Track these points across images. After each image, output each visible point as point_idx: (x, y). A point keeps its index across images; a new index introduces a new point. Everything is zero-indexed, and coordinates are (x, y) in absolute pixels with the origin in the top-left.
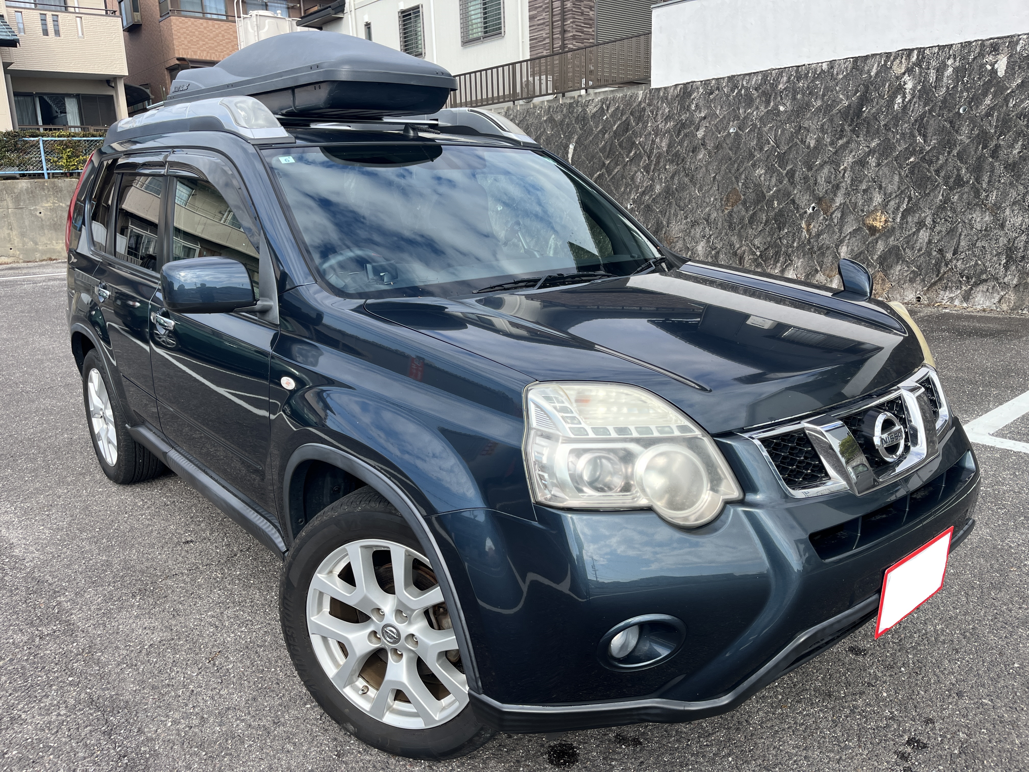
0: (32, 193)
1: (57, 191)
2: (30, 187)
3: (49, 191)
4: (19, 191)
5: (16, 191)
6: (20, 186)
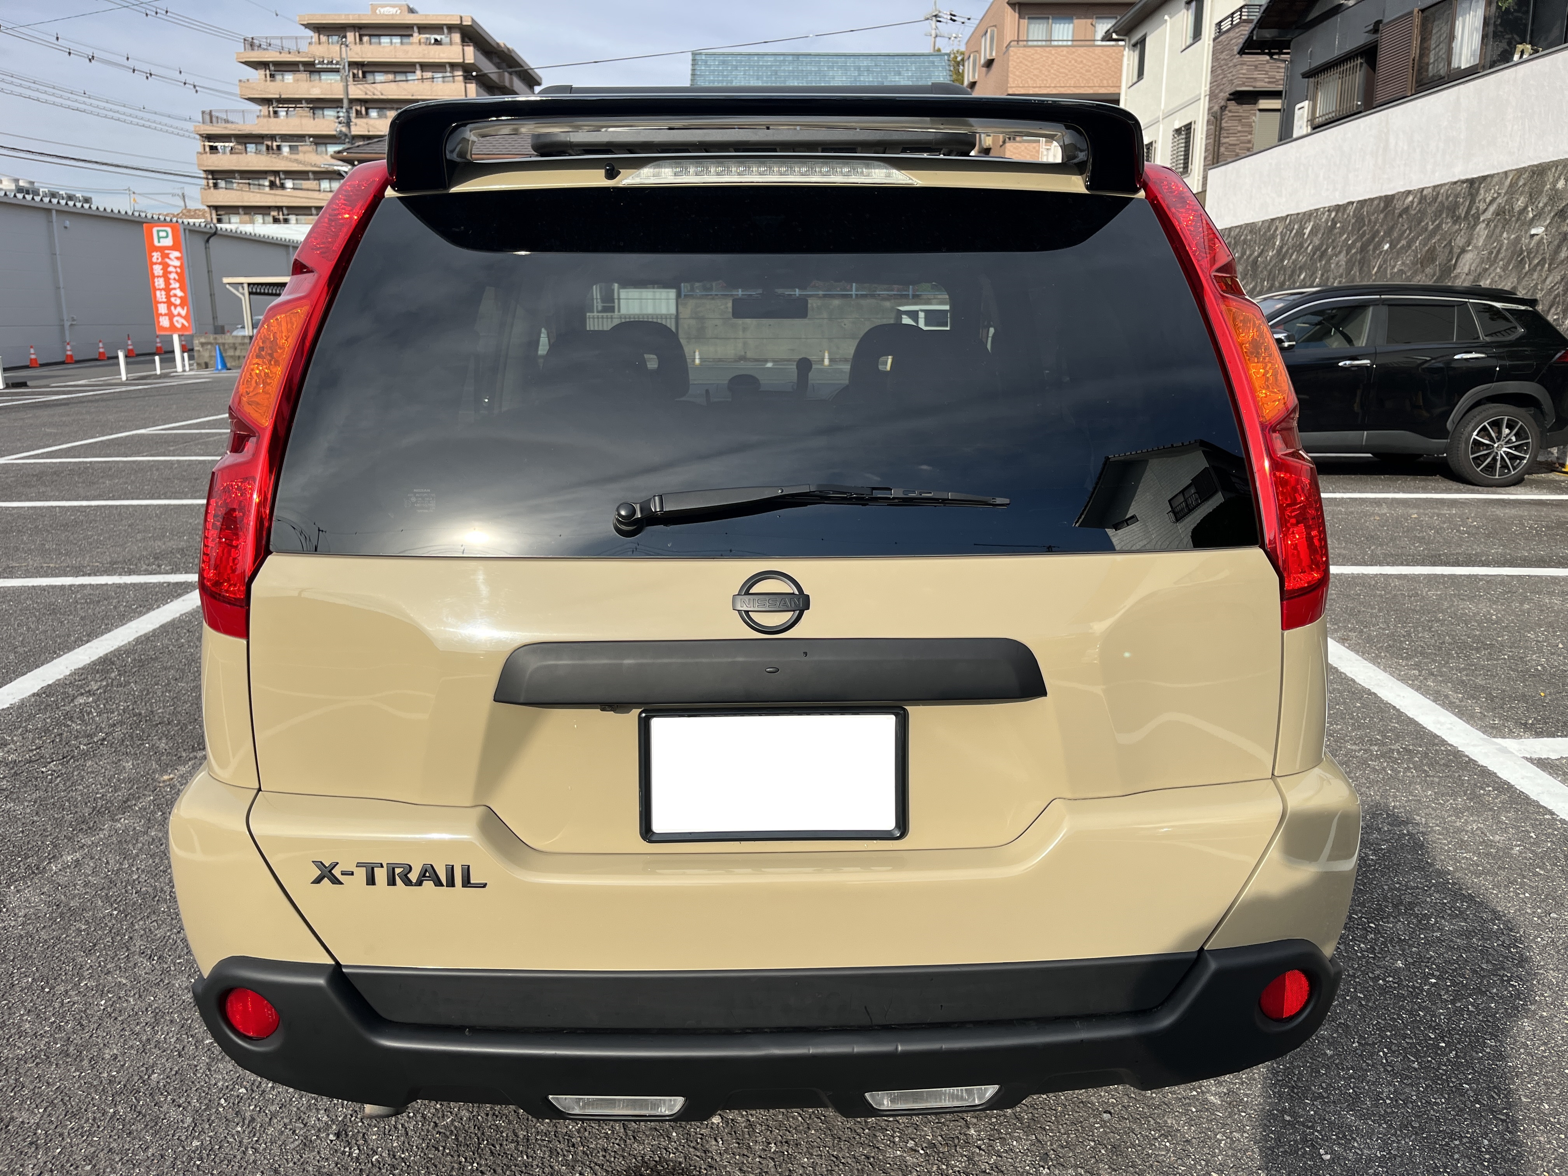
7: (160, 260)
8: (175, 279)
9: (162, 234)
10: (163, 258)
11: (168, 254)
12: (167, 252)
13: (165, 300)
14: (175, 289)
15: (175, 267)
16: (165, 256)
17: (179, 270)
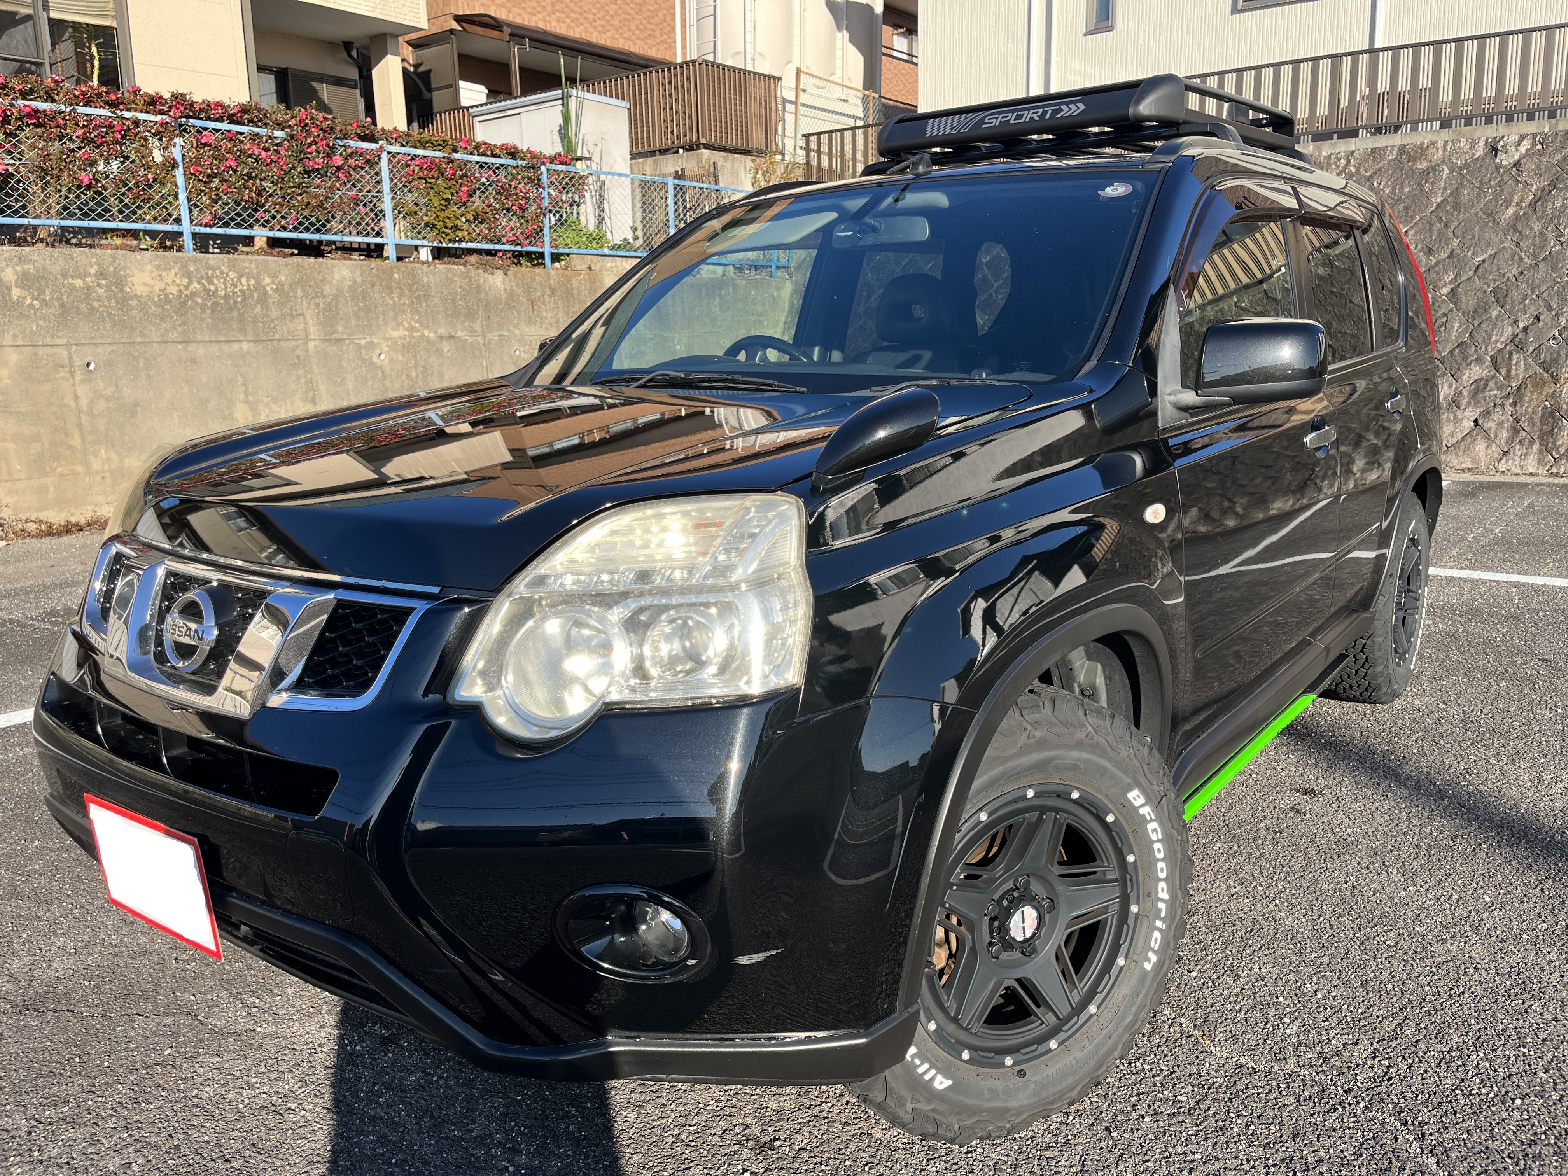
0: (364, 299)
1: (418, 298)
2: (359, 279)
3: (401, 295)
4: (334, 291)
5: (327, 290)
6: (337, 276)
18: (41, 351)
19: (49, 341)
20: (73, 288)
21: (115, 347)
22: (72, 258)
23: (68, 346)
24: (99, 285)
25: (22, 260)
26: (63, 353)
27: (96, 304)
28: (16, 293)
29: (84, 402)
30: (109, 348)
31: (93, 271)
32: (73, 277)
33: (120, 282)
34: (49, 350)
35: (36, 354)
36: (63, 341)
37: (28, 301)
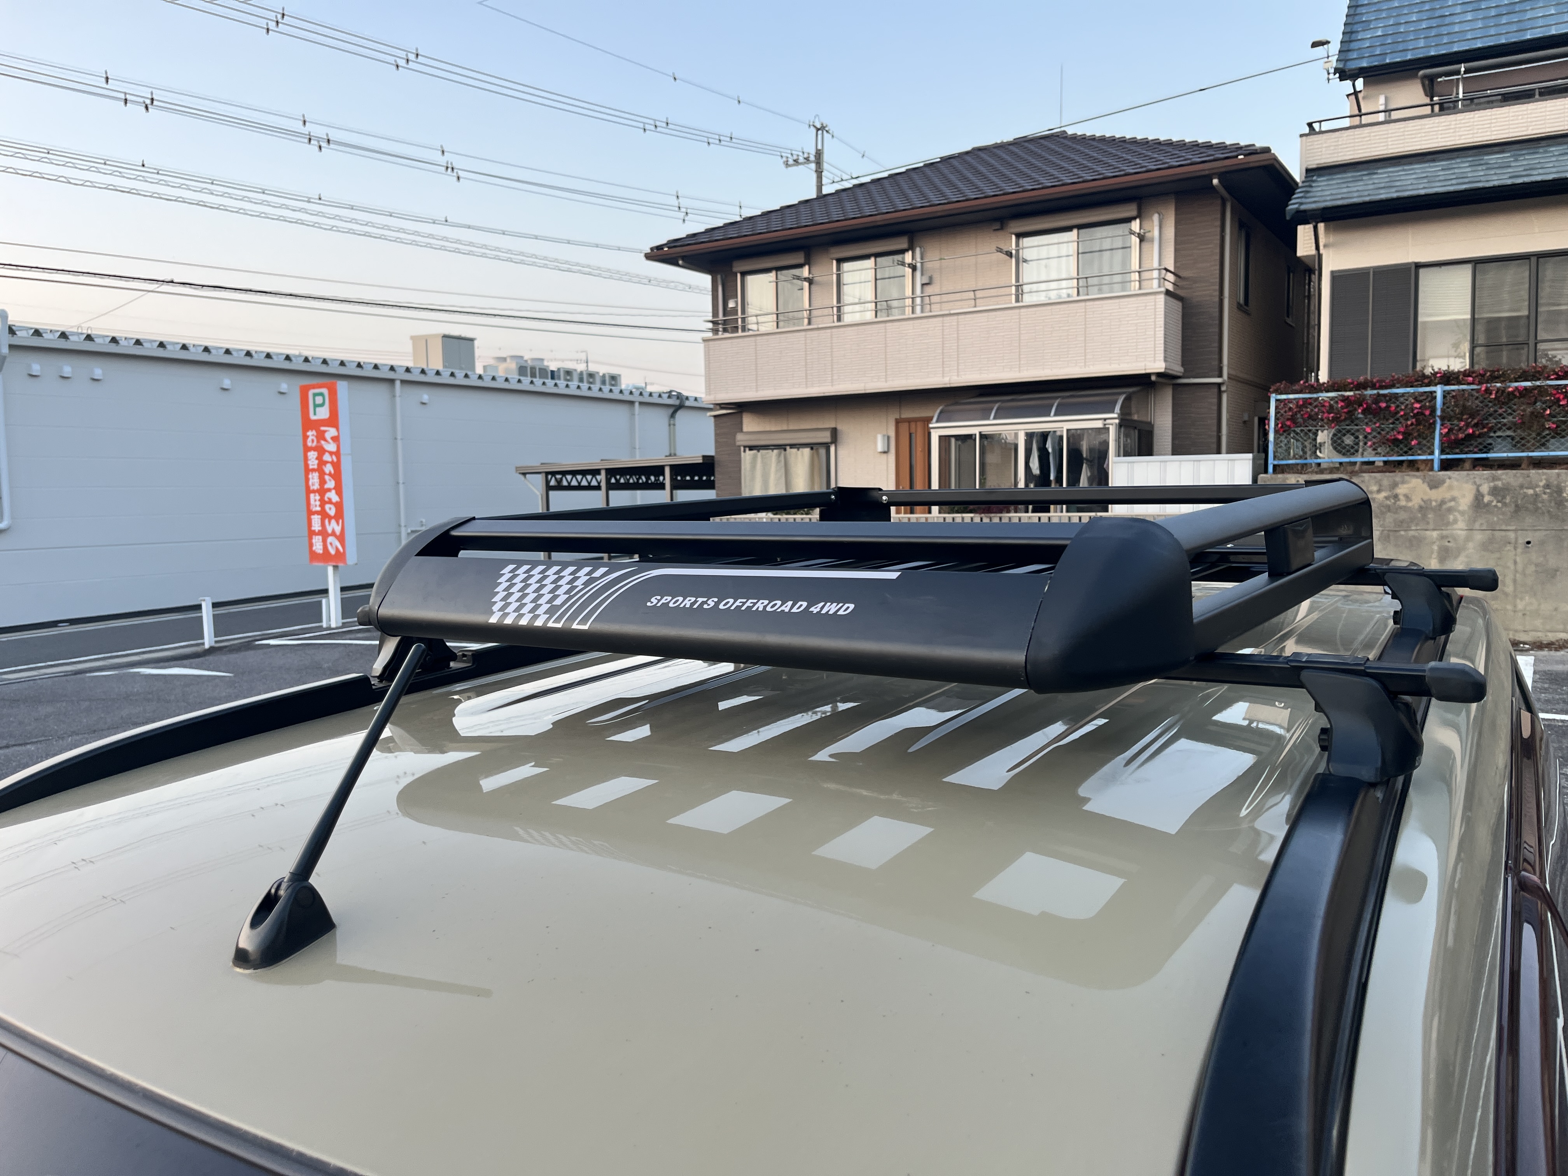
7: (315, 444)
8: (330, 474)
9: (319, 400)
10: (318, 442)
11: (325, 431)
12: (323, 428)
13: (318, 509)
14: (329, 490)
15: (331, 453)
16: (321, 436)
17: (335, 459)
18: (1497, 533)
19: (1504, 527)
20: (1526, 495)
21: (1548, 532)
22: (1528, 476)
23: (1516, 530)
24: (1545, 493)
25: (1494, 479)
26: (1512, 535)
27: (1540, 505)
28: (1487, 499)
29: (1520, 567)
30: (1544, 533)
31: (1541, 484)
32: (1527, 488)
33: (1560, 490)
34: (1503, 533)
35: (1493, 535)
36: (1513, 528)
37: (1494, 503)
